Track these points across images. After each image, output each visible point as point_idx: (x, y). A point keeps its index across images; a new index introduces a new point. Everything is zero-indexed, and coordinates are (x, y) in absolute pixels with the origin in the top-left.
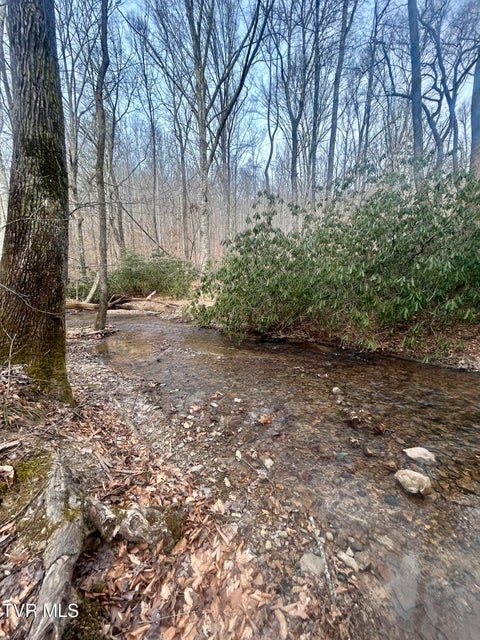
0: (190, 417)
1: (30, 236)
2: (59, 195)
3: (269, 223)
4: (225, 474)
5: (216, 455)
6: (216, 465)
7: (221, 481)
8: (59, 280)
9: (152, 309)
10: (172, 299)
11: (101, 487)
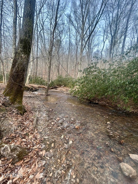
0: (55, 121)
1: (17, 64)
2: (27, 54)
3: (96, 66)
4: (54, 142)
5: (55, 135)
6: (53, 138)
7: (51, 144)
8: (23, 76)
9: (62, 90)
10: (69, 88)
11: (8, 135)
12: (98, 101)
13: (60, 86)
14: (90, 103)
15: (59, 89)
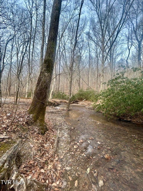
0: (78, 144)
1: (41, 82)
2: (50, 72)
5: (79, 166)
6: (76, 171)
7: (74, 181)
9: (84, 104)
10: (91, 102)
12: (130, 118)
13: (81, 100)
14: (120, 120)
15: (80, 103)
